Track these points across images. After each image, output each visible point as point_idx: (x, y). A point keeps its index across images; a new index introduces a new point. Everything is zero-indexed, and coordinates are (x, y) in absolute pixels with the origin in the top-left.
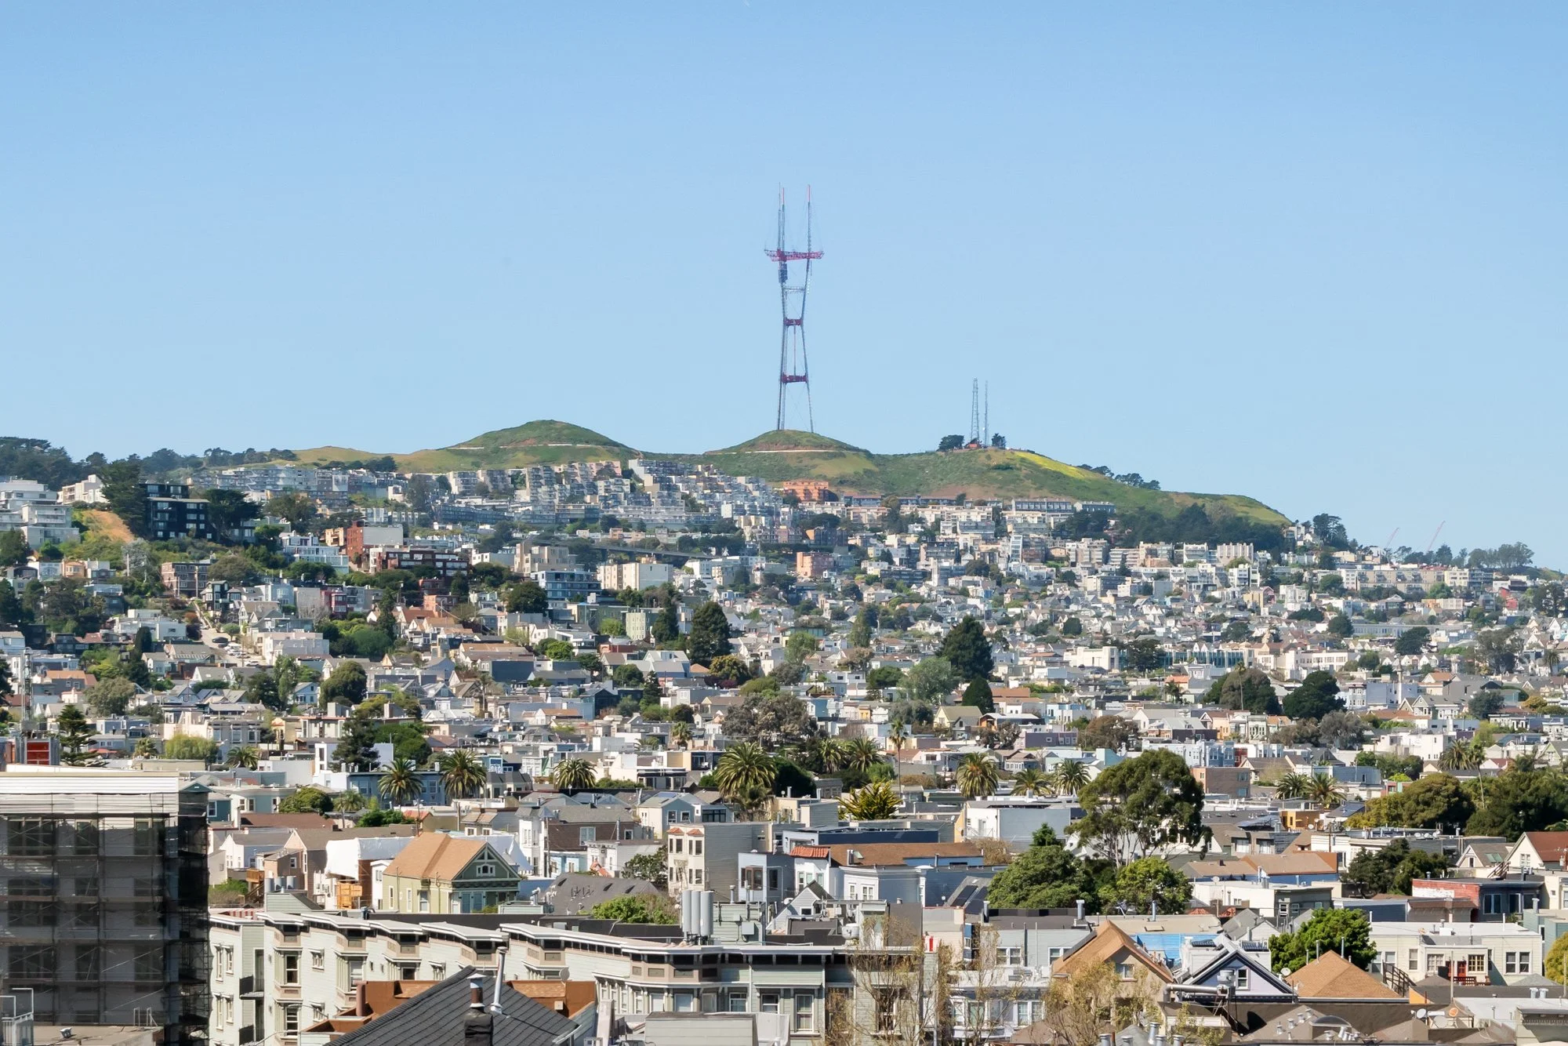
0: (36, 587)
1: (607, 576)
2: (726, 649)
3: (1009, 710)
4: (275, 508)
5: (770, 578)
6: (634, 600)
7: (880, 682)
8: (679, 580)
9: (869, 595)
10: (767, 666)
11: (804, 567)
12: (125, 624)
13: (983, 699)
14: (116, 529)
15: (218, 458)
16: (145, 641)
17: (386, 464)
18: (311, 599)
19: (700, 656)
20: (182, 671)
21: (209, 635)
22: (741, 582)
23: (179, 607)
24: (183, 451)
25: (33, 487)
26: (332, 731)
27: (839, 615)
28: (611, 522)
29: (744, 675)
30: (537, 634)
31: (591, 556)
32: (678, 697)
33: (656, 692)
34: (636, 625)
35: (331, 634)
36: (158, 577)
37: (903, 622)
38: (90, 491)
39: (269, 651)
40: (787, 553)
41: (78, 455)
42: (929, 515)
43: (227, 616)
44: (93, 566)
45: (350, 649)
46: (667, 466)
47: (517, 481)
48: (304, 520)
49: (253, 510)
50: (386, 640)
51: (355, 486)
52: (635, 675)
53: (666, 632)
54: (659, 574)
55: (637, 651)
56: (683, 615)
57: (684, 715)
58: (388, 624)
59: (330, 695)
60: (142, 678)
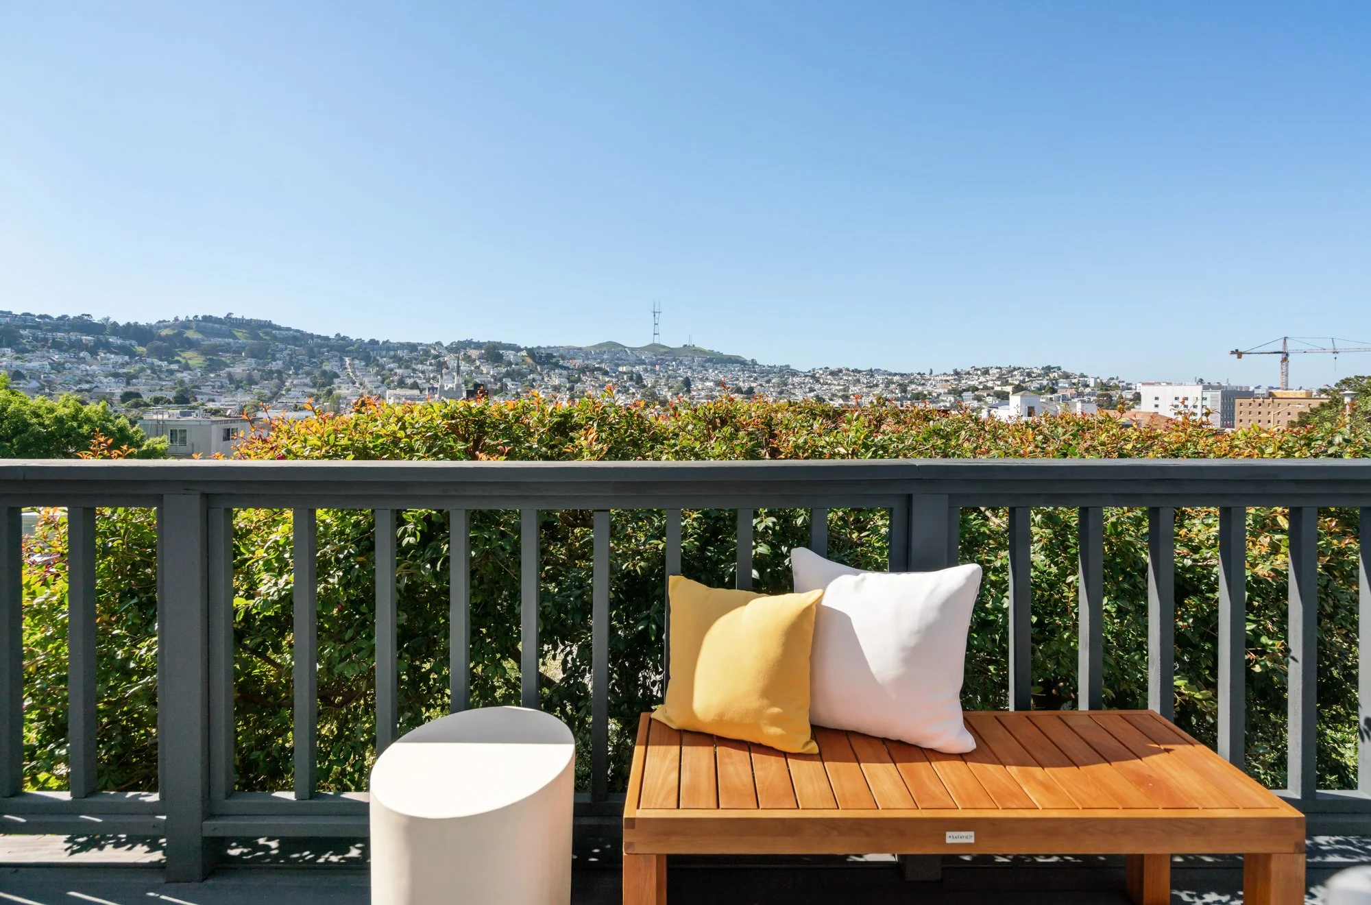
0: (514, 370)
1: (621, 369)
2: (642, 382)
3: (694, 393)
4: (559, 357)
5: (651, 370)
6: (625, 373)
7: (670, 388)
8: (634, 370)
9: (670, 372)
10: (649, 385)
11: (657, 368)
12: (531, 377)
13: (689, 391)
14: (529, 360)
15: (549, 347)
16: (534, 380)
17: (580, 349)
18: (565, 372)
19: (637, 383)
20: (540, 386)
21: (546, 379)
22: (646, 370)
23: (541, 374)
24: (542, 346)
25: (513, 352)
26: (568, 396)
27: (664, 376)
28: (622, 359)
29: (645, 386)
30: (607, 379)
31: (618, 365)
32: (632, 390)
33: (628, 390)
34: (625, 377)
35: (568, 379)
36: (536, 369)
37: (676, 377)
38: (524, 353)
39: (556, 382)
40: (654, 364)
41: (522, 347)
42: (681, 358)
43: (549, 376)
44: (524, 366)
45: (572, 382)
46: (632, 349)
47: (605, 352)
48: (563, 358)
49: (554, 357)
50: (579, 380)
51: (574, 352)
52: (625, 387)
53: (631, 379)
54: (630, 368)
55: (626, 382)
56: (634, 375)
57: (634, 394)
58: (579, 377)
59: (568, 390)
60: (533, 387)
